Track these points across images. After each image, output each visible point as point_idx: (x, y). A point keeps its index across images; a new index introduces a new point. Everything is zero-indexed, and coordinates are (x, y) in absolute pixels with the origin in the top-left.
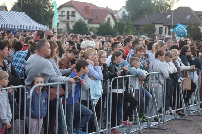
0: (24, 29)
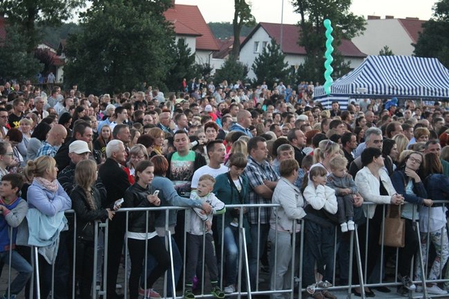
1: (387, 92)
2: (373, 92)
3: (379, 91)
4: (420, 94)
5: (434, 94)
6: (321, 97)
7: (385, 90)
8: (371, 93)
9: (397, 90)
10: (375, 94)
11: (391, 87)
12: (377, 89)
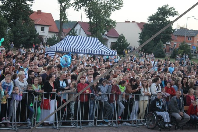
0: (89, 53)
1: (72, 51)
2: (65, 51)
3: (68, 50)
4: (86, 52)
5: (92, 53)
6: (47, 52)
7: (71, 50)
8: (64, 51)
9: (76, 50)
10: (66, 51)
11: (74, 48)
12: (67, 49)
